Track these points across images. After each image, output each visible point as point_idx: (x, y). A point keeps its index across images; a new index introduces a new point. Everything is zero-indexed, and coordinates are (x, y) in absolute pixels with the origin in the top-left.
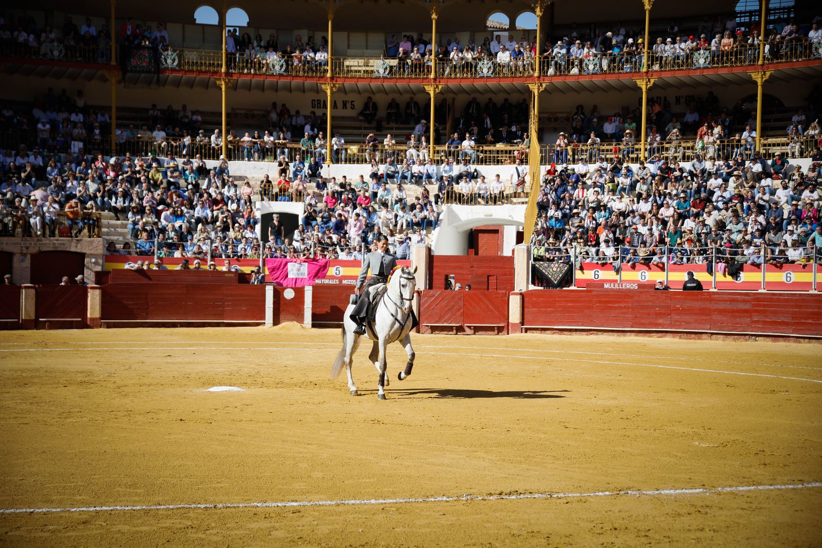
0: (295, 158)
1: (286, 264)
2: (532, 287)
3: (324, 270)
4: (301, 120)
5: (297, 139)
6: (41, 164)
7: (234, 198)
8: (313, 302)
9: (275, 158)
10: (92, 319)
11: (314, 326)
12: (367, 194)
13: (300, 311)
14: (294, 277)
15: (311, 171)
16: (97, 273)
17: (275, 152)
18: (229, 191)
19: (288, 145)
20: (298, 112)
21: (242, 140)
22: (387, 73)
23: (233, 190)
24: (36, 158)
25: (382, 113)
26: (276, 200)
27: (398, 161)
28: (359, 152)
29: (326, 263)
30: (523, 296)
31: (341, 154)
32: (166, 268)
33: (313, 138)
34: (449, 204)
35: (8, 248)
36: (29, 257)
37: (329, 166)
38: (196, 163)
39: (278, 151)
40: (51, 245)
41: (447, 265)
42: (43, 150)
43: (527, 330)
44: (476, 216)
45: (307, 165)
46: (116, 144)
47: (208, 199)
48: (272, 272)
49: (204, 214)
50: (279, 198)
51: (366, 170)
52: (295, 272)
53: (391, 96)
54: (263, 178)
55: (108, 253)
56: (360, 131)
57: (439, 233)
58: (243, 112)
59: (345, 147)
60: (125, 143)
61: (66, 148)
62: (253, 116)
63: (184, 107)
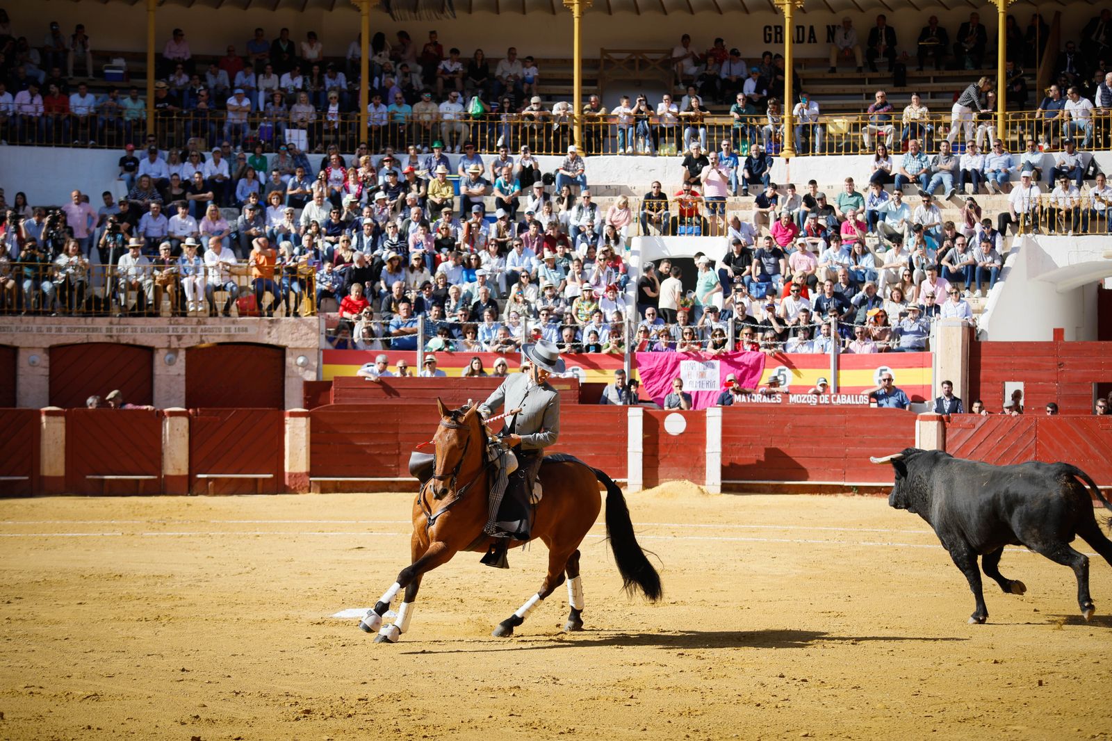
0: (719, 145)
1: (677, 364)
3: (752, 375)
4: (738, 69)
5: (725, 107)
6: (226, 174)
7: (588, 232)
8: (725, 440)
9: (680, 148)
10: (294, 476)
11: (725, 489)
12: (860, 217)
13: (698, 459)
14: (694, 389)
15: (750, 171)
16: (308, 386)
17: (680, 136)
18: (579, 218)
19: (706, 121)
21: (614, 113)
23: (587, 215)
24: (217, 162)
25: (907, 48)
26: (674, 234)
28: (850, 131)
29: (759, 360)
31: (814, 135)
32: (443, 373)
34: (1030, 235)
35: (144, 340)
36: (182, 354)
37: (788, 160)
38: (518, 162)
39: (687, 132)
40: (223, 332)
41: (1008, 360)
42: (235, 147)
44: (1085, 259)
45: (742, 161)
46: (370, 130)
47: (536, 235)
48: (648, 379)
49: (525, 266)
50: (680, 228)
51: (862, 167)
52: (695, 379)
54: (649, 188)
55: (329, 347)
56: (863, 86)
57: (1001, 295)
58: (625, 56)
59: (822, 120)
60: (385, 127)
61: (275, 141)
62: (643, 64)
63: (512, 53)
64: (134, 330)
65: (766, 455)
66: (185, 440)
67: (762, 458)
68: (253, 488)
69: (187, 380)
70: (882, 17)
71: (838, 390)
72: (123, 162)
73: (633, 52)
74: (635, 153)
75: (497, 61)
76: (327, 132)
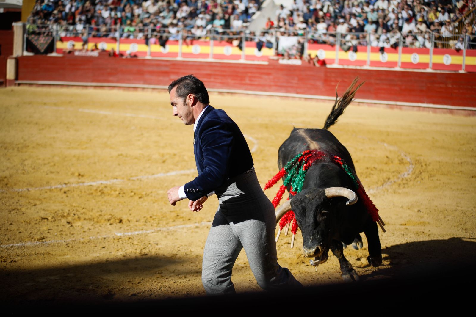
2: (26, 53)
30: (18, 60)
43: (19, 85)
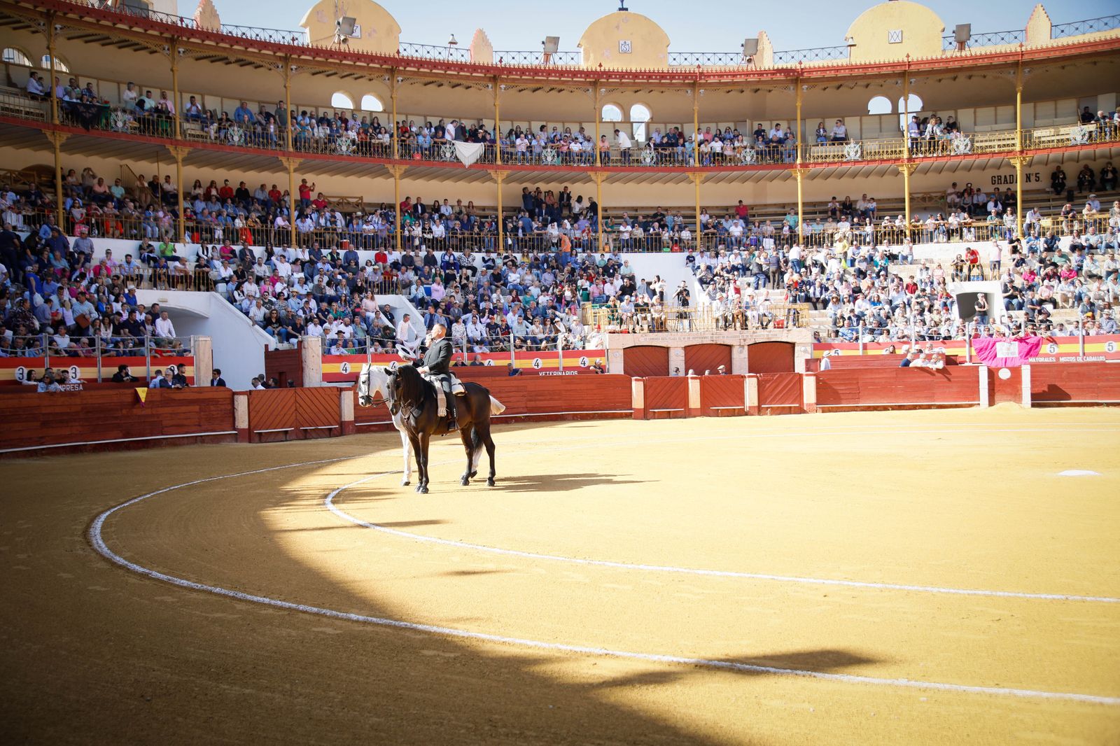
0: (983, 236)
1: (995, 344)
3: (1036, 348)
5: (983, 217)
7: (927, 281)
8: (1032, 381)
9: (962, 238)
10: (809, 405)
11: (1033, 405)
13: (1018, 391)
14: (1004, 356)
16: (807, 361)
17: (961, 232)
18: (921, 274)
19: (974, 224)
20: (979, 190)
21: (926, 223)
22: (1085, 139)
23: (925, 273)
25: (1071, 182)
26: (967, 281)
27: (1100, 231)
29: (1039, 341)
31: (1034, 228)
32: (871, 353)
33: (1000, 215)
35: (728, 341)
36: (746, 348)
39: (965, 230)
46: (804, 237)
47: (899, 284)
48: (980, 352)
49: (900, 300)
52: (1005, 351)
53: (1083, 163)
55: (816, 342)
58: (920, 195)
61: (759, 245)
62: (931, 199)
63: (864, 197)
64: (724, 337)
65: (1049, 388)
66: (756, 389)
67: (1046, 389)
68: (789, 411)
69: (749, 360)
70: (1059, 167)
71: (1084, 354)
72: (688, 258)
73: (925, 193)
74: (938, 242)
75: (856, 201)
76: (783, 239)
